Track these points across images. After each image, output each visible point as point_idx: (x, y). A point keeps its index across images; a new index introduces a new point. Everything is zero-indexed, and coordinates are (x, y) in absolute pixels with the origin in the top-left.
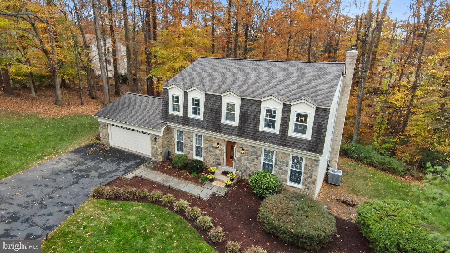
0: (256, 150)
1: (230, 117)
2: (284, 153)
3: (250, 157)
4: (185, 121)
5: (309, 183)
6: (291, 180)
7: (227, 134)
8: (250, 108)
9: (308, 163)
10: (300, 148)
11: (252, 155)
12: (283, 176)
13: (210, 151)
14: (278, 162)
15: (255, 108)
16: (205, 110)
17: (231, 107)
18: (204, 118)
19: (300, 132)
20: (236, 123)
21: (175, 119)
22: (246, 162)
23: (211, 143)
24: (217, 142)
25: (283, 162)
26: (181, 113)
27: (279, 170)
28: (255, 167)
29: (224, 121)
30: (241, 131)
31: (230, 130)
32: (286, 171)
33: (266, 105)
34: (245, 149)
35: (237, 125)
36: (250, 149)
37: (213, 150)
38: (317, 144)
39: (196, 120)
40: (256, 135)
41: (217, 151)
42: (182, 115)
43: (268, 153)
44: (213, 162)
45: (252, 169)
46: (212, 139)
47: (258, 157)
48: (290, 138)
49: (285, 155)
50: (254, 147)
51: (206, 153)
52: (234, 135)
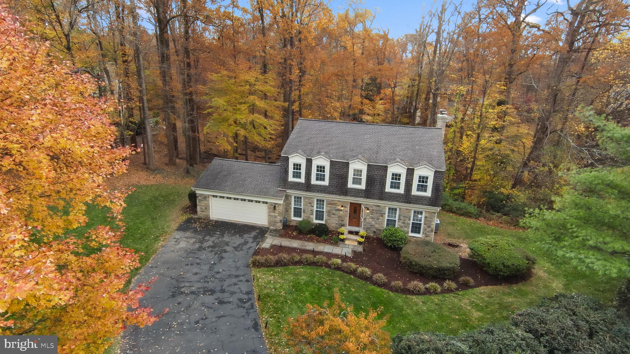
0: (381, 209)
1: (357, 181)
2: (407, 209)
3: (375, 215)
4: (308, 187)
5: (428, 232)
6: (412, 232)
7: (353, 196)
8: (377, 174)
9: (427, 215)
10: (422, 204)
11: (377, 213)
12: (406, 229)
13: (333, 214)
14: (402, 218)
15: (381, 172)
16: (330, 175)
17: (358, 172)
18: (329, 183)
19: (422, 191)
20: (363, 186)
21: (296, 186)
22: (371, 220)
23: (334, 206)
24: (342, 204)
25: (406, 217)
26: (302, 180)
27: (403, 224)
28: (379, 224)
29: (350, 185)
30: (367, 193)
31: (357, 193)
32: (409, 224)
33: (392, 169)
34: (370, 208)
35: (364, 188)
36: (375, 208)
37: (337, 212)
38: (436, 199)
39: (320, 186)
40: (383, 196)
41: (341, 213)
42: (304, 182)
43: (392, 210)
44: (337, 224)
45: (377, 226)
46: (335, 202)
47: (382, 215)
48: (414, 196)
49: (408, 211)
50: (378, 206)
51: (329, 215)
52: (361, 197)
